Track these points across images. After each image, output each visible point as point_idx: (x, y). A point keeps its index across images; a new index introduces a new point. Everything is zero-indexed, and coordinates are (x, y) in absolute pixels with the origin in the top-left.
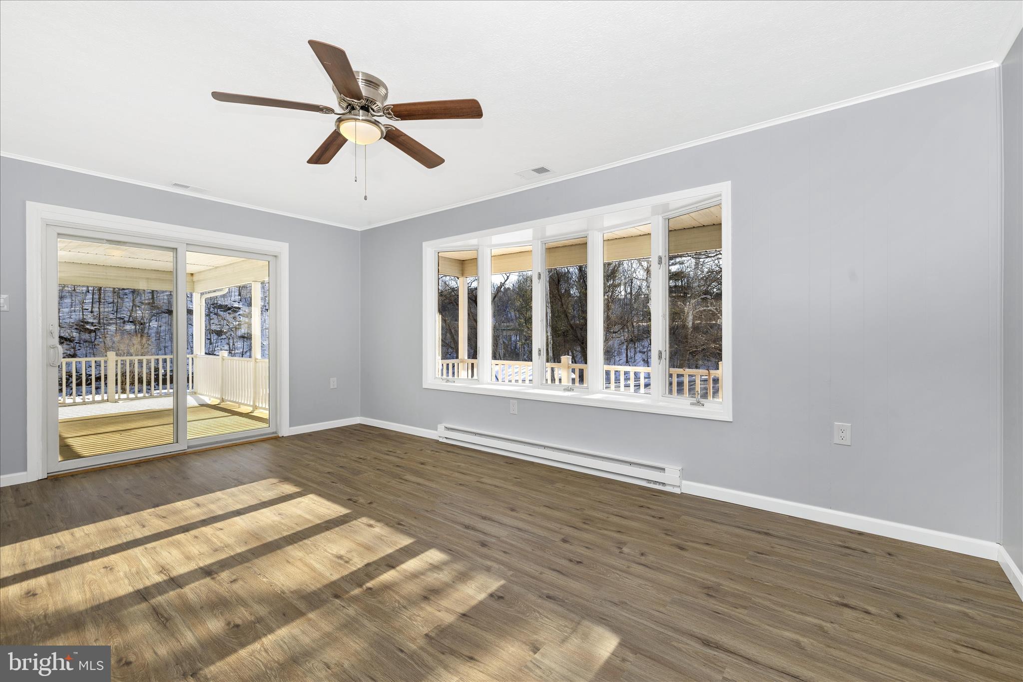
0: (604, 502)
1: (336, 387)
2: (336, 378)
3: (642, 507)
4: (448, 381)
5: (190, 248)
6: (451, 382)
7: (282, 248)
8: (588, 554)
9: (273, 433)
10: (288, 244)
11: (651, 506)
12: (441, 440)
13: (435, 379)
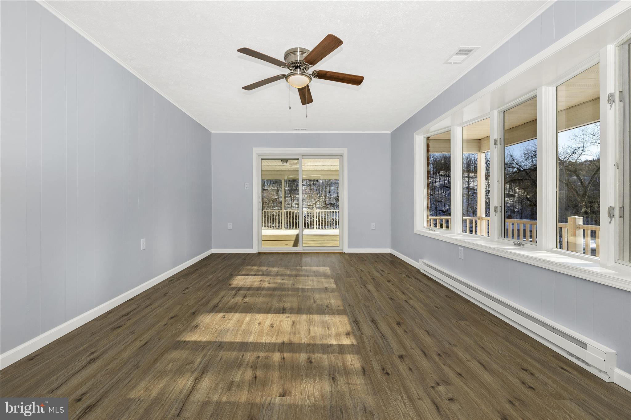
0: (487, 349)
1: (374, 229)
2: (375, 224)
3: (526, 370)
4: (430, 230)
5: (304, 157)
6: (433, 230)
7: (344, 151)
8: (404, 373)
9: (341, 250)
10: (347, 148)
11: (537, 374)
12: (421, 271)
13: (423, 227)
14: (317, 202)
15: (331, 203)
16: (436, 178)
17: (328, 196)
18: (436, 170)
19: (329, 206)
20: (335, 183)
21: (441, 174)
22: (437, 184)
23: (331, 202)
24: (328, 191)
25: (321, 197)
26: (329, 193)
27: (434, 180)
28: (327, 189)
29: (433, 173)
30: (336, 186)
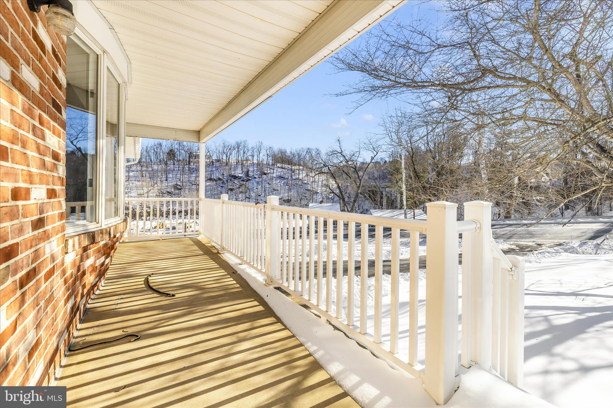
14: (150, 190)
15: (168, 192)
16: (274, 169)
17: (165, 184)
18: (274, 162)
19: (166, 195)
20: (174, 170)
21: (278, 166)
22: (275, 175)
23: (168, 190)
24: (165, 178)
25: (156, 185)
26: (166, 180)
27: (272, 171)
28: (164, 176)
29: (272, 165)
30: (175, 174)
